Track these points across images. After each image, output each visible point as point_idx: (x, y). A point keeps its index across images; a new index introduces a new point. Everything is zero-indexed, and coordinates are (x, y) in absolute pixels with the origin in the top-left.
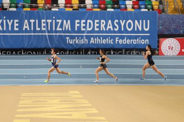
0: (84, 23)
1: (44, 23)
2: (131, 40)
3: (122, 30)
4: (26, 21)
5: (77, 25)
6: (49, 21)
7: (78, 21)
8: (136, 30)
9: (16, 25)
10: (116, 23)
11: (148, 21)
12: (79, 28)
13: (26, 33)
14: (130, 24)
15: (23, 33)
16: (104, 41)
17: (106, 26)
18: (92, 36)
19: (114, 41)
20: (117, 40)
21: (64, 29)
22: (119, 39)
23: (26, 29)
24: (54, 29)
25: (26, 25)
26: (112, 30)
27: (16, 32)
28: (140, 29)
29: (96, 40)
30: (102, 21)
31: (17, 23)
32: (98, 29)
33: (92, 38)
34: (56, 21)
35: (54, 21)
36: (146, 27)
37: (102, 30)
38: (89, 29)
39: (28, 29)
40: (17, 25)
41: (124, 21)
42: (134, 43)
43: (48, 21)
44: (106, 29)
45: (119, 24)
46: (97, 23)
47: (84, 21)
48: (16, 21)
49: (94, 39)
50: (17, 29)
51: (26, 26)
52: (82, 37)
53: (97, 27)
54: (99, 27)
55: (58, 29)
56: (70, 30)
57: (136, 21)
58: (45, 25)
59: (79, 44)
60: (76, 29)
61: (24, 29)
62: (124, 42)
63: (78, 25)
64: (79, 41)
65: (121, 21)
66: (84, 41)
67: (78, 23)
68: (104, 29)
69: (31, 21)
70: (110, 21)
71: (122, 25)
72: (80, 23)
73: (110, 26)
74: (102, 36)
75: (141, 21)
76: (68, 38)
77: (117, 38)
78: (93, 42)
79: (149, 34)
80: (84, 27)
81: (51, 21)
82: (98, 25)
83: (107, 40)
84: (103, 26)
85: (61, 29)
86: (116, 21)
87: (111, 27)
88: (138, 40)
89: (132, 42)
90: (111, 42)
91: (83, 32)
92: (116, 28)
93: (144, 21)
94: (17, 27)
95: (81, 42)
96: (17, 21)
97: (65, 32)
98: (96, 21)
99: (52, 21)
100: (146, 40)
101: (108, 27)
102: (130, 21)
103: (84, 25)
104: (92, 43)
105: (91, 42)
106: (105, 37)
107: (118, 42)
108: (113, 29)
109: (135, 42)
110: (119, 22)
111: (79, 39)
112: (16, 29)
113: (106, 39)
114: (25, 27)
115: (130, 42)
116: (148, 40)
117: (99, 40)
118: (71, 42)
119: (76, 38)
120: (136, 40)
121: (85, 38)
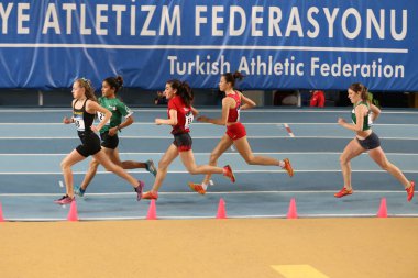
0: (219, 15)
1: (103, 13)
2: (357, 67)
3: (331, 35)
4: (52, 7)
5: (199, 20)
6: (119, 9)
7: (204, 9)
8: (369, 36)
9: (22, 18)
10: (314, 15)
11: (405, 12)
12: (206, 28)
13: (51, 42)
14: (351, 19)
15: (42, 42)
17: (283, 25)
18: (246, 53)
19: (306, 69)
20: (314, 66)
21: (162, 33)
22: (320, 63)
23: (51, 30)
24: (133, 33)
25: (51, 20)
26: (301, 34)
27: (24, 39)
28: (382, 35)
29: (253, 64)
30: (272, 9)
31: (25, 12)
32: (257, 33)
33: (244, 59)
34: (138, 9)
35: (133, 8)
36: (399, 30)
37: (271, 34)
38: (232, 32)
39: (58, 31)
40: (27, 18)
41: (336, 10)
42: (364, 75)
43: (115, 8)
44: (283, 31)
45: (321, 18)
46: (258, 15)
47: (221, 9)
48: (23, 6)
49: (249, 62)
50: (26, 31)
51: (51, 23)
52: (215, 54)
53: (259, 27)
54: (264, 27)
55: (145, 32)
56: (179, 33)
57: (370, 13)
58: (105, 19)
59: (206, 75)
60: (197, 33)
61: (45, 31)
62: (336, 70)
63: (204, 20)
64: (204, 68)
65: (326, 10)
66: (219, 67)
67: (202, 15)
68: (279, 34)
69: (65, 6)
70: (295, 11)
71: (331, 21)
72: (208, 15)
73: (294, 23)
74: (272, 53)
75: (382, 12)
76: (172, 59)
77: (314, 60)
78: (246, 69)
79: (406, 51)
80: (220, 27)
81: (123, 8)
82: (260, 21)
83: (287, 64)
85: (153, 33)
86: (314, 9)
87: (299, 28)
88: (374, 66)
89: (359, 70)
90: (297, 70)
91: (219, 41)
92: (313, 30)
93: (393, 12)
94: (25, 24)
95: (211, 69)
96: (26, 6)
97: (165, 40)
98: (256, 9)
99: (129, 9)
100: (397, 68)
101: (290, 28)
102: (352, 11)
103: (221, 20)
104: (243, 72)
105: (241, 69)
106: (282, 56)
107: (318, 71)
108: (305, 32)
109: (366, 71)
110: (322, 12)
111: (206, 61)
112: (22, 30)
113: (283, 63)
114: (47, 25)
115: (352, 72)
116: (402, 67)
117: (264, 64)
118: (181, 70)
119: (198, 57)
120: (368, 67)
121: (223, 57)
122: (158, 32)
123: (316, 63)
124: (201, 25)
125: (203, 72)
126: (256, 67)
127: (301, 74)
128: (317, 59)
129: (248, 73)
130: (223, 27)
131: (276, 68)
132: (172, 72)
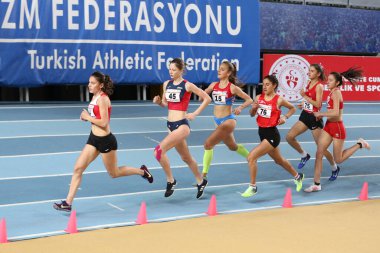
0: (74, 7)
2: (199, 60)
3: (175, 30)
5: (56, 13)
7: (61, 2)
8: (208, 31)
10: (159, 9)
11: (239, 9)
12: (63, 20)
14: (192, 13)
16: (128, 63)
17: (133, 19)
18: (100, 47)
19: (154, 63)
20: (160, 60)
21: (22, 26)
22: (165, 57)
26: (149, 29)
28: (219, 32)
29: (106, 58)
30: (123, 3)
32: (110, 27)
33: (98, 53)
36: (234, 26)
37: (122, 28)
38: (88, 26)
42: (205, 69)
44: (133, 26)
45: (165, 12)
46: (111, 9)
47: (76, 2)
49: (103, 56)
52: (72, 49)
53: (111, 21)
54: (115, 21)
55: (6, 25)
56: (38, 26)
57: (208, 8)
59: (64, 69)
60: (55, 27)
63: (60, 13)
64: (62, 62)
65: (170, 5)
66: (76, 61)
67: (59, 7)
68: (130, 29)
70: (143, 5)
71: (175, 16)
72: (64, 7)
73: (143, 18)
74: (124, 47)
75: (219, 8)
76: (32, 52)
77: (160, 54)
78: (100, 63)
79: (240, 46)
80: (75, 20)
82: (112, 14)
83: (137, 58)
84: (124, 17)
85: (13, 26)
86: (160, 5)
87: (146, 22)
88: (213, 60)
89: (200, 64)
90: (146, 64)
91: (75, 34)
92: (159, 24)
93: (228, 8)
95: (68, 64)
98: (108, 3)
101: (139, 22)
102: (193, 7)
103: (76, 13)
104: (98, 66)
105: (96, 63)
106: (131, 51)
107: (164, 65)
108: (152, 27)
109: (206, 64)
110: (166, 7)
111: (63, 55)
113: (133, 57)
115: (194, 66)
116: (237, 61)
117: (116, 59)
118: (40, 64)
119: (56, 51)
120: (208, 61)
121: (79, 51)
122: (18, 25)
123: (162, 57)
124: (58, 17)
125: (60, 67)
126: (109, 61)
127: (149, 68)
128: (163, 54)
129: (102, 67)
130: (79, 20)
131: (127, 63)
132: (32, 67)
